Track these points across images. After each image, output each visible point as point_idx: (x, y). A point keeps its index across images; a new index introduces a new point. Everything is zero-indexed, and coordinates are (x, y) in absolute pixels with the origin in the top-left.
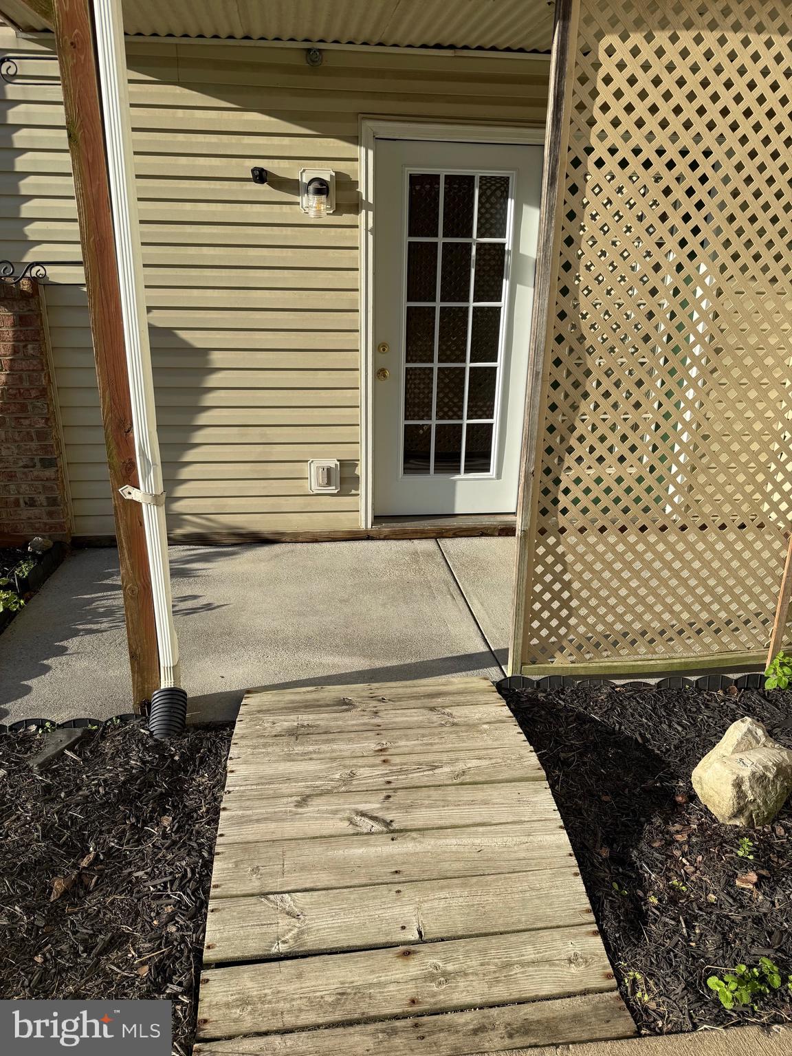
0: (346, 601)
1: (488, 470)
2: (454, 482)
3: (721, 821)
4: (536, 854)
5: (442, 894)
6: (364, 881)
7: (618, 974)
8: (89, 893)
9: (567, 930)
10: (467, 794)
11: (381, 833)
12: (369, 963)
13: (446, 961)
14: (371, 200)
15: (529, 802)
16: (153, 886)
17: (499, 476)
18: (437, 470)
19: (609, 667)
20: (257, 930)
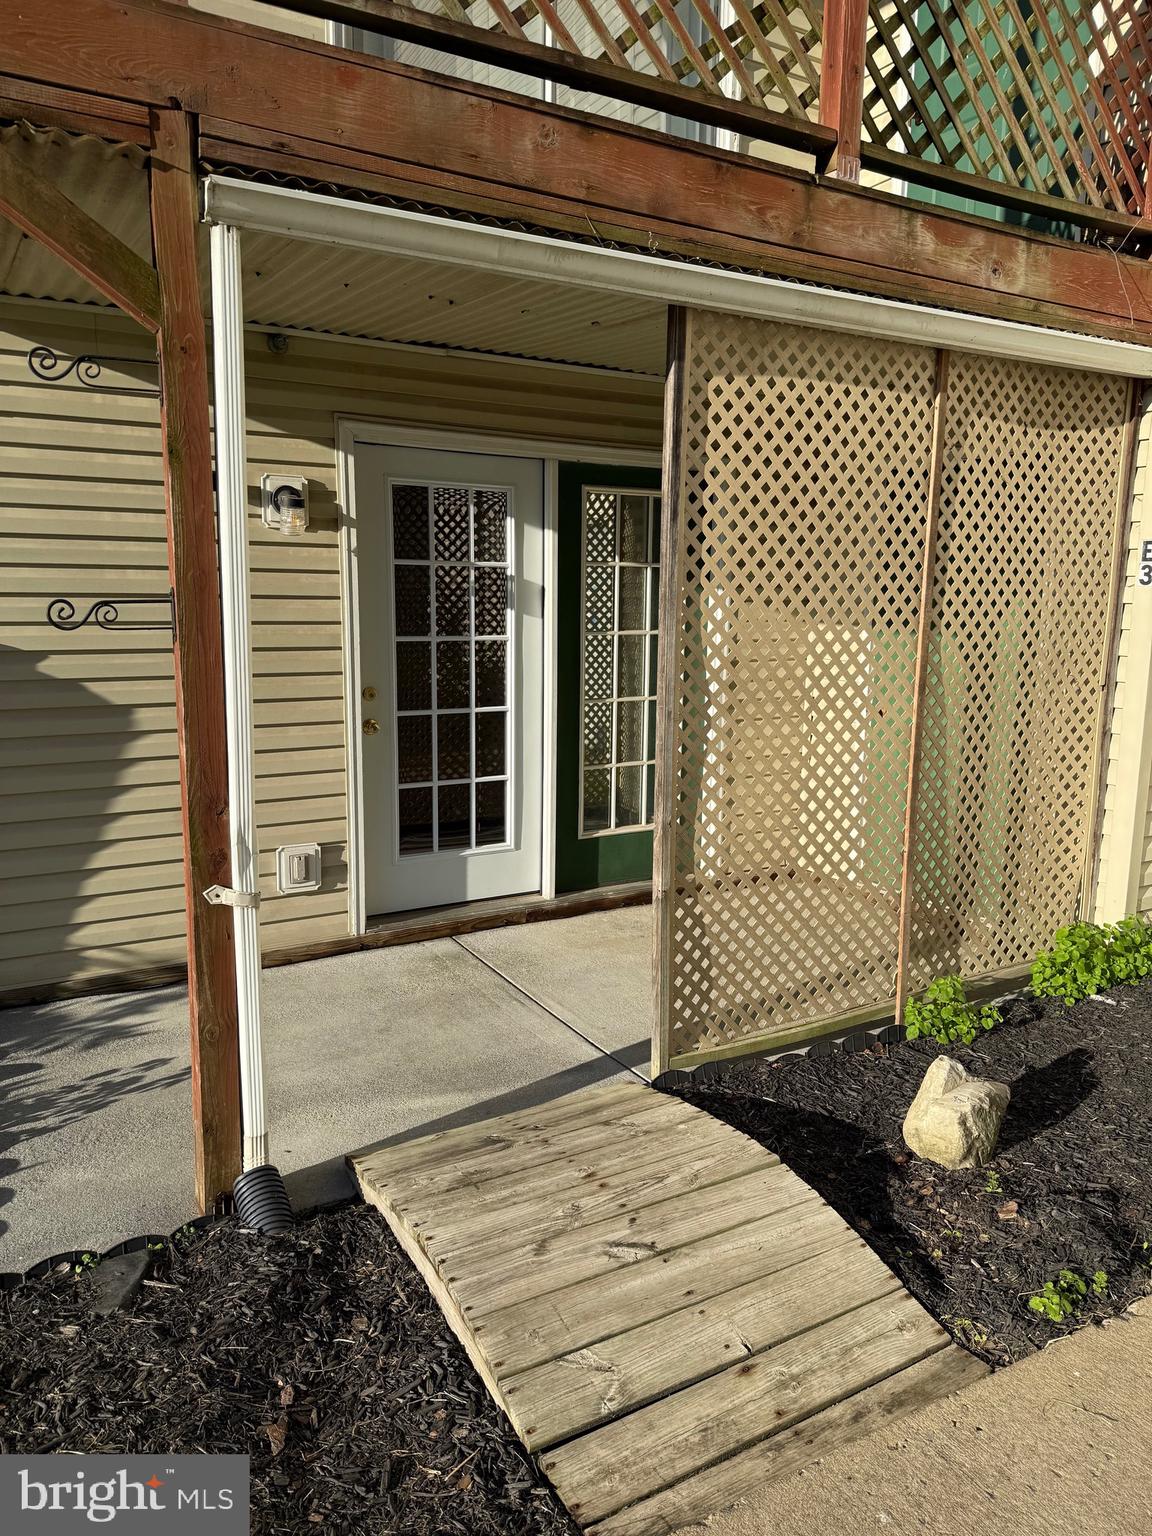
0: (387, 1029)
1: (503, 841)
2: (465, 858)
3: (950, 1168)
4: (816, 1237)
5: (748, 1301)
6: (661, 1312)
7: (946, 1328)
8: (317, 1432)
9: (883, 1301)
10: (713, 1197)
11: (648, 1258)
12: (715, 1390)
13: (788, 1364)
14: (353, 515)
15: (781, 1189)
16: (402, 1397)
17: (518, 846)
18: (442, 847)
19: (754, 1044)
20: (574, 1397)
